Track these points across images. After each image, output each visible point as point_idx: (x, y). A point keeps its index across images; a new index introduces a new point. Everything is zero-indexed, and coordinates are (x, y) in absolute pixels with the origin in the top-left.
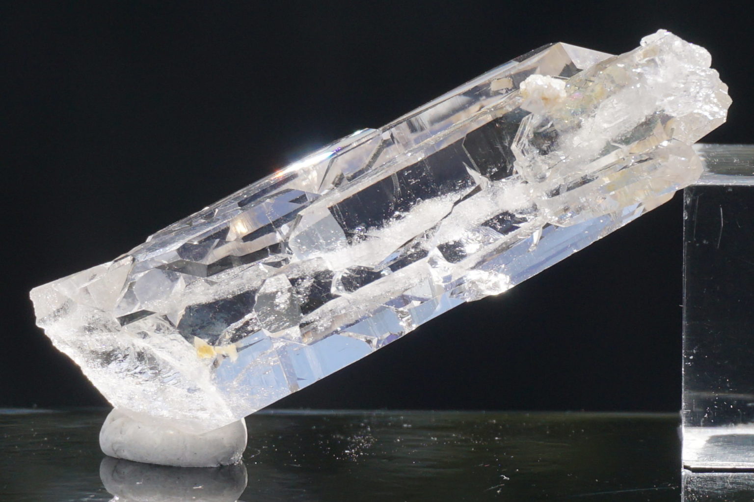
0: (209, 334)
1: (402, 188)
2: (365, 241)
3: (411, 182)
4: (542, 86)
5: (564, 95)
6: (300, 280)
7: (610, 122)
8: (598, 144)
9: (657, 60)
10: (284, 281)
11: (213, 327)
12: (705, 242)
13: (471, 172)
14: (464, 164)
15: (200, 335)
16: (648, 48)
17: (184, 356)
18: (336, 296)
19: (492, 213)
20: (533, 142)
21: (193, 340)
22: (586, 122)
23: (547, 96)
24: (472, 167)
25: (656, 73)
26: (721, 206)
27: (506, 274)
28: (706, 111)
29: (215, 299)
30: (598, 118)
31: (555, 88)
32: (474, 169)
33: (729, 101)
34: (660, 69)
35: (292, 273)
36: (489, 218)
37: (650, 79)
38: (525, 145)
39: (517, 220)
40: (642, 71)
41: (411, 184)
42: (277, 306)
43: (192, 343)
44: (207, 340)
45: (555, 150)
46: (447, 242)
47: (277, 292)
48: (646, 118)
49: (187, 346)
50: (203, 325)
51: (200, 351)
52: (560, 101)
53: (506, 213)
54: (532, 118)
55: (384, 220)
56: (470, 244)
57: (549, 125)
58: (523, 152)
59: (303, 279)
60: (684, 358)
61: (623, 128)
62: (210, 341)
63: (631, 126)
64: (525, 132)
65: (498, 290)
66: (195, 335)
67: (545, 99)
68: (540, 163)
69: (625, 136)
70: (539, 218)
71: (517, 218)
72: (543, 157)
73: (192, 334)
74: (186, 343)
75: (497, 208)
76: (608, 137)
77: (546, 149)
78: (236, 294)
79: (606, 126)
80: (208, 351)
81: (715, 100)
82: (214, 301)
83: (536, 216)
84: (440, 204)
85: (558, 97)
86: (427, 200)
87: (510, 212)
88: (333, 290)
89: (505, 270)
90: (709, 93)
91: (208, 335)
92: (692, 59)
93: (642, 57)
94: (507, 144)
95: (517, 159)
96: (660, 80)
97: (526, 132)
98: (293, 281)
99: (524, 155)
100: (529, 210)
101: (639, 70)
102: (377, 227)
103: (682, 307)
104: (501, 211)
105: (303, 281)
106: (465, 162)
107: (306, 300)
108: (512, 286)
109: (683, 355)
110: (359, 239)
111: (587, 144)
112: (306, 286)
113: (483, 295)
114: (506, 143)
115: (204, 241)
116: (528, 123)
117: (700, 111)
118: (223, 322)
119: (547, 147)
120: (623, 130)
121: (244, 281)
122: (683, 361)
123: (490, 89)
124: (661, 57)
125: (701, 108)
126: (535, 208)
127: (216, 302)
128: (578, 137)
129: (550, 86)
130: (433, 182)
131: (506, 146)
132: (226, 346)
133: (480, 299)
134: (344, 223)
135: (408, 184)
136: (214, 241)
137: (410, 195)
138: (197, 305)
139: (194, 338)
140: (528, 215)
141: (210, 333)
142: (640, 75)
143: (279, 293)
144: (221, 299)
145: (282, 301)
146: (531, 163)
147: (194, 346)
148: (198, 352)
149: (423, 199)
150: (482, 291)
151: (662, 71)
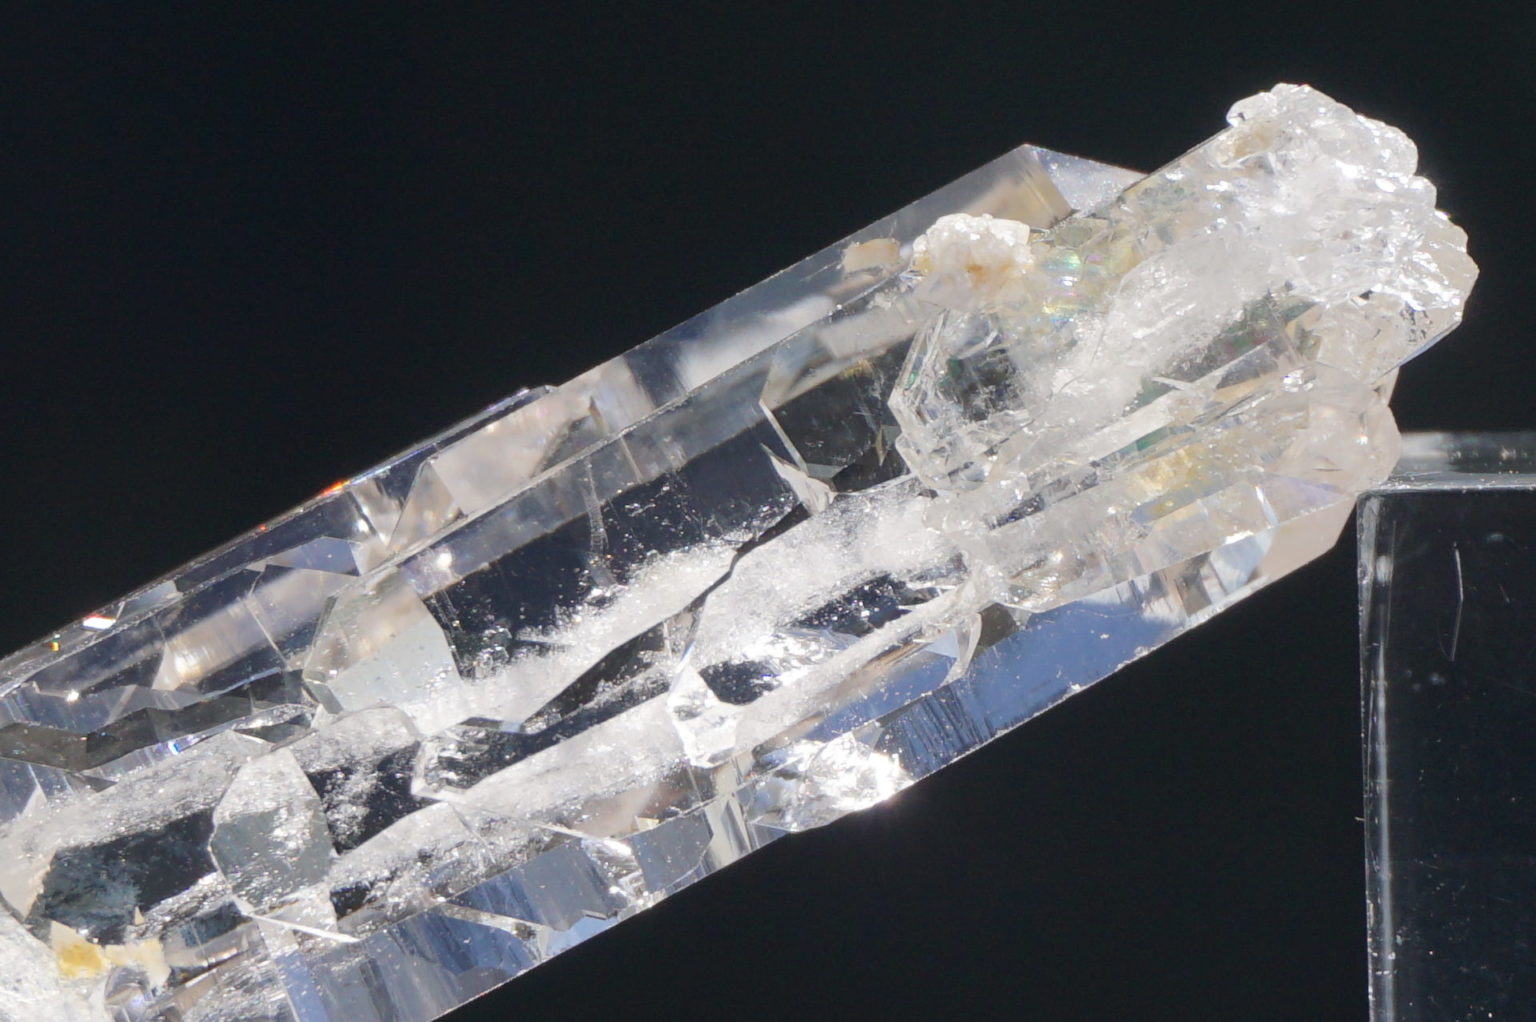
0: (91, 915)
1: (610, 530)
2: (509, 667)
3: (632, 511)
4: (966, 235)
5: (1025, 259)
6: (340, 775)
7: (1149, 324)
8: (1122, 388)
9: (1272, 159)
10: (295, 781)
11: (101, 895)
12: (1435, 678)
13: (783, 470)
14: (766, 448)
15: (68, 919)
16: (1246, 128)
17: (26, 978)
18: (425, 802)
19: (844, 582)
20: (946, 389)
21: (49, 932)
22: (1086, 330)
23: (979, 262)
24: (785, 457)
25: (1269, 193)
26: (1457, 547)
27: (891, 751)
28: (1405, 288)
29: (118, 834)
30: (1118, 318)
31: (1002, 241)
32: (791, 461)
33: (1471, 272)
34: (1280, 183)
35: (319, 757)
36: (836, 595)
37: (1253, 209)
38: (925, 394)
39: (910, 595)
40: (1231, 189)
41: (633, 515)
42: (280, 845)
43: (45, 938)
44: (84, 932)
45: (1006, 408)
46: (726, 658)
47: (276, 811)
48: (1245, 310)
49: (30, 947)
50: (76, 891)
51: (66, 960)
52: (1015, 274)
53: (883, 580)
54: (944, 324)
55: (557, 610)
56: (794, 670)
57: (989, 340)
58: (919, 413)
59: (347, 772)
60: (1373, 958)
61: (1185, 340)
62: (93, 934)
63: (1205, 335)
64: (925, 360)
65: (871, 796)
66: (54, 917)
67: (975, 269)
68: (967, 442)
69: (1191, 361)
70: (969, 591)
71: (910, 590)
72: (974, 426)
73: (44, 916)
74: (30, 939)
75: (857, 568)
76: (1144, 363)
77: (982, 406)
78: (174, 818)
79: (1139, 334)
80: (86, 959)
81: (1433, 267)
82: (114, 838)
83: (960, 580)
84: (706, 563)
85: (1008, 264)
86: (673, 554)
87: (894, 577)
88: (417, 787)
89: (887, 737)
90: (1410, 238)
91: (89, 918)
92: (1362, 150)
93: (1232, 154)
94: (877, 395)
95: (903, 430)
96: (1279, 209)
97: (927, 360)
98: (320, 782)
99: (925, 422)
100: (944, 571)
101: (1224, 186)
102: (540, 627)
103: (1362, 823)
104: (867, 576)
105: (346, 778)
106: (767, 445)
107: (355, 829)
108: (909, 783)
109: (1369, 950)
110: (492, 662)
111: (1091, 387)
112: (358, 789)
113: (833, 810)
114: (874, 390)
115: (94, 692)
116: (934, 339)
117: (1389, 290)
118: (128, 883)
119: (985, 400)
120: (1183, 345)
121: (194, 784)
122: (1370, 967)
123: (843, 268)
124: (1284, 152)
125: (1389, 283)
126: (958, 564)
127: (120, 842)
128: (1067, 370)
129: (987, 236)
130: (690, 507)
131: (876, 399)
132: (137, 944)
133: (826, 823)
134: (457, 623)
135: (624, 516)
136: (123, 691)
137: (630, 545)
138: (70, 851)
139: (49, 925)
140: (941, 580)
141: (94, 911)
142: (1228, 199)
143: (283, 813)
144: (132, 832)
145: (293, 832)
146: (944, 444)
147: (50, 947)
148: (61, 962)
149: (664, 550)
150: (833, 800)
151: (1284, 188)
